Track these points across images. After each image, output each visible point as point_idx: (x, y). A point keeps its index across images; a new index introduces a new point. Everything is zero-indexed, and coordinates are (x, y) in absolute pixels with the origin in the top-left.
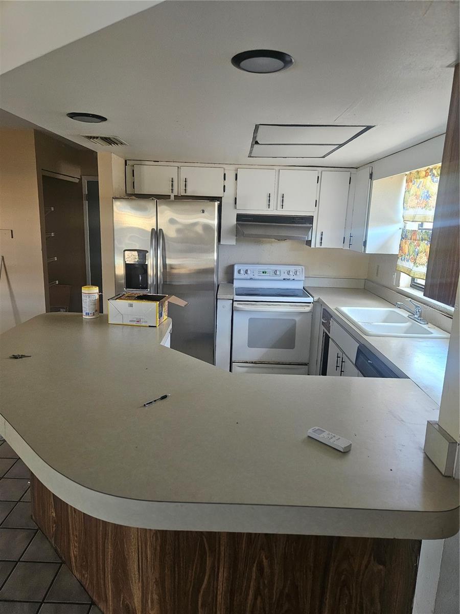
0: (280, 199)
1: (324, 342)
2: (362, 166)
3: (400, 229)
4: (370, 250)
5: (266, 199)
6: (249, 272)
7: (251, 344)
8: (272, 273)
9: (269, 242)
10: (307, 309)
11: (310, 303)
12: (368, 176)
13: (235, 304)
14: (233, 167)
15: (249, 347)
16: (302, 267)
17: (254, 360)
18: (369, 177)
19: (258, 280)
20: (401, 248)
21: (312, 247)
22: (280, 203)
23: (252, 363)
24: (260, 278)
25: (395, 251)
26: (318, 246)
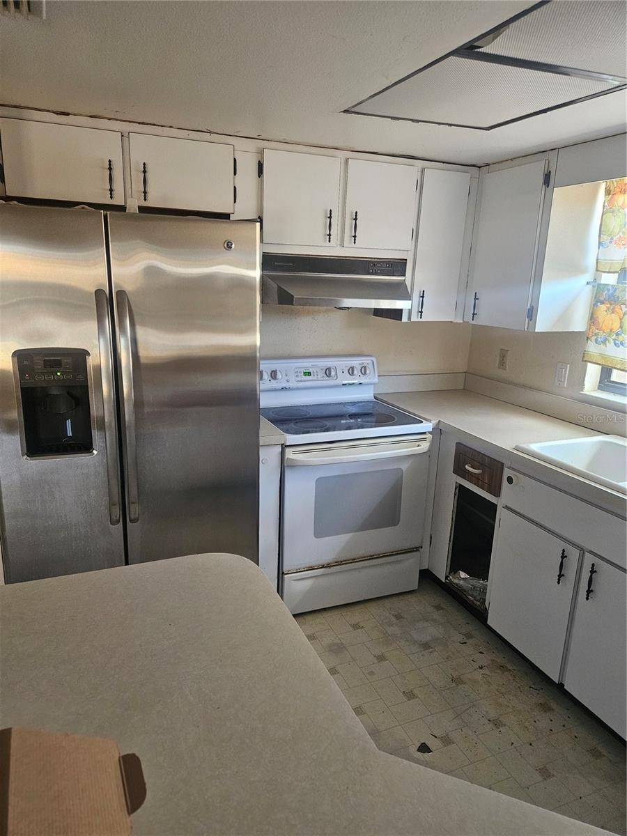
0: (349, 222)
1: (456, 505)
2: (506, 161)
3: (588, 283)
4: (542, 325)
5: (321, 221)
6: (279, 375)
7: (321, 530)
8: (321, 374)
9: (309, 313)
10: (425, 446)
11: (424, 433)
12: (541, 179)
13: (289, 454)
14: (252, 146)
15: (315, 537)
16: (372, 358)
17: (324, 561)
18: (542, 181)
19: (298, 389)
20: (592, 319)
21: (403, 321)
22: (348, 232)
23: (323, 567)
24: (300, 384)
25: (578, 324)
26: (415, 318)
